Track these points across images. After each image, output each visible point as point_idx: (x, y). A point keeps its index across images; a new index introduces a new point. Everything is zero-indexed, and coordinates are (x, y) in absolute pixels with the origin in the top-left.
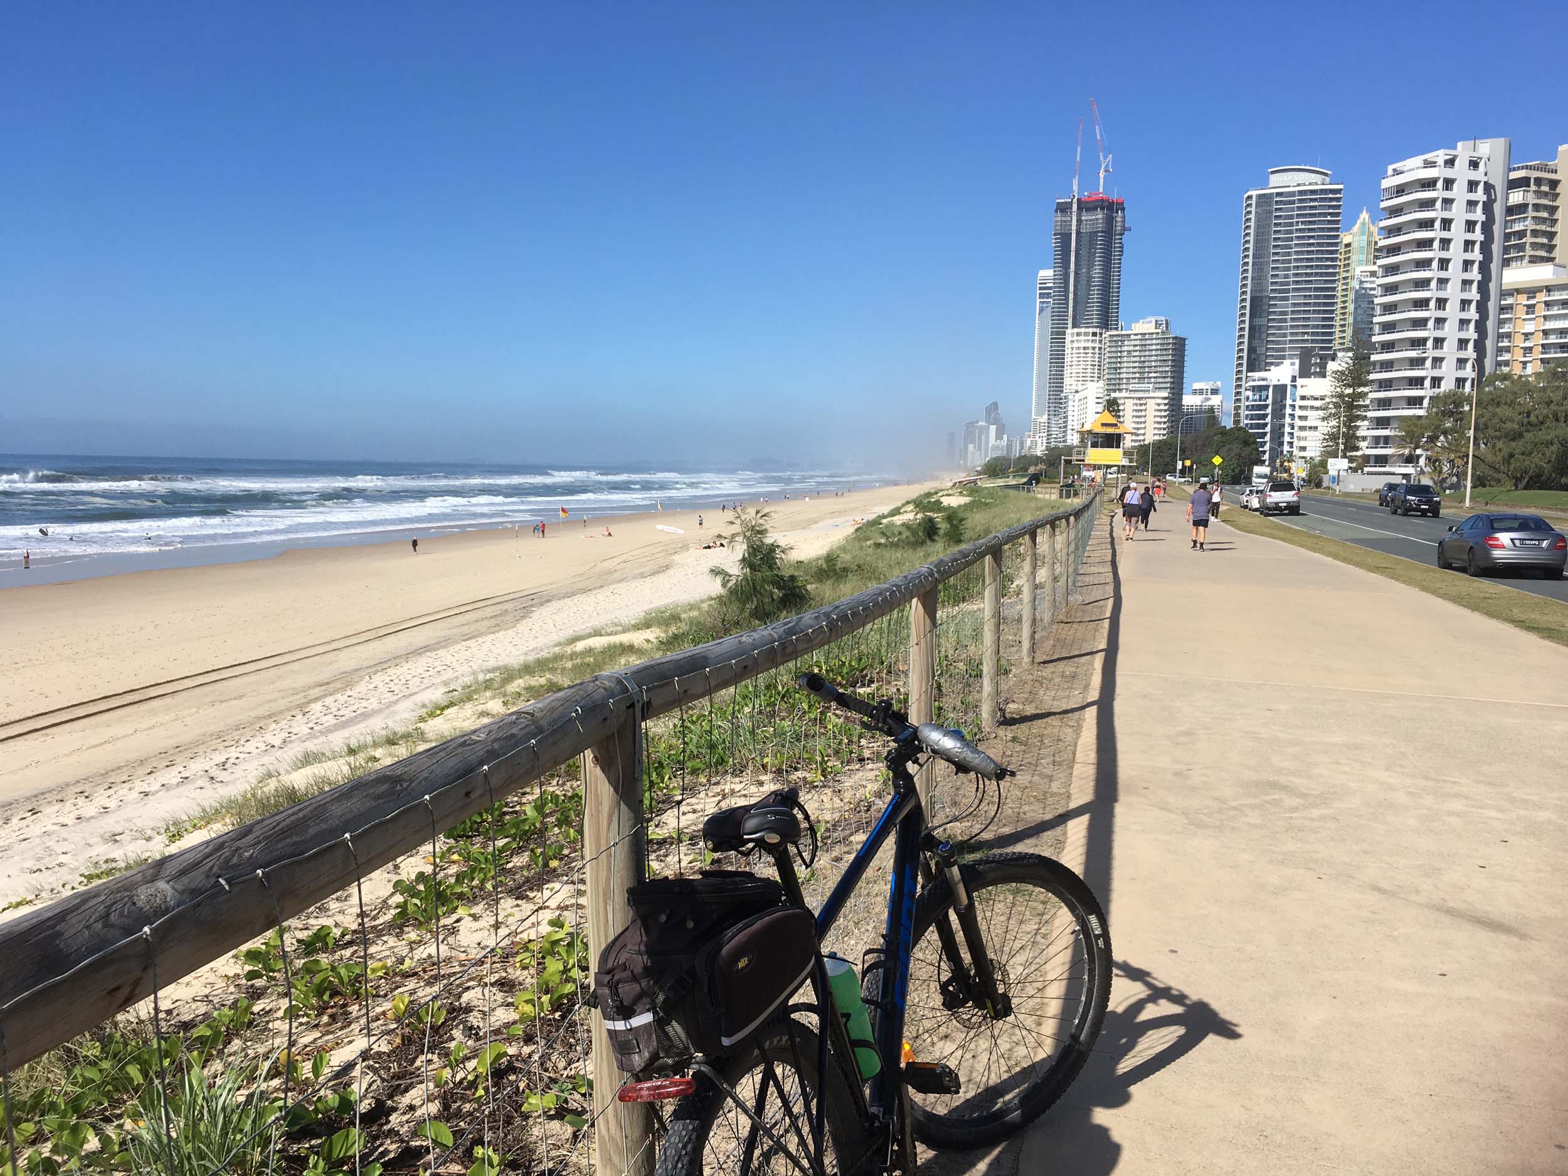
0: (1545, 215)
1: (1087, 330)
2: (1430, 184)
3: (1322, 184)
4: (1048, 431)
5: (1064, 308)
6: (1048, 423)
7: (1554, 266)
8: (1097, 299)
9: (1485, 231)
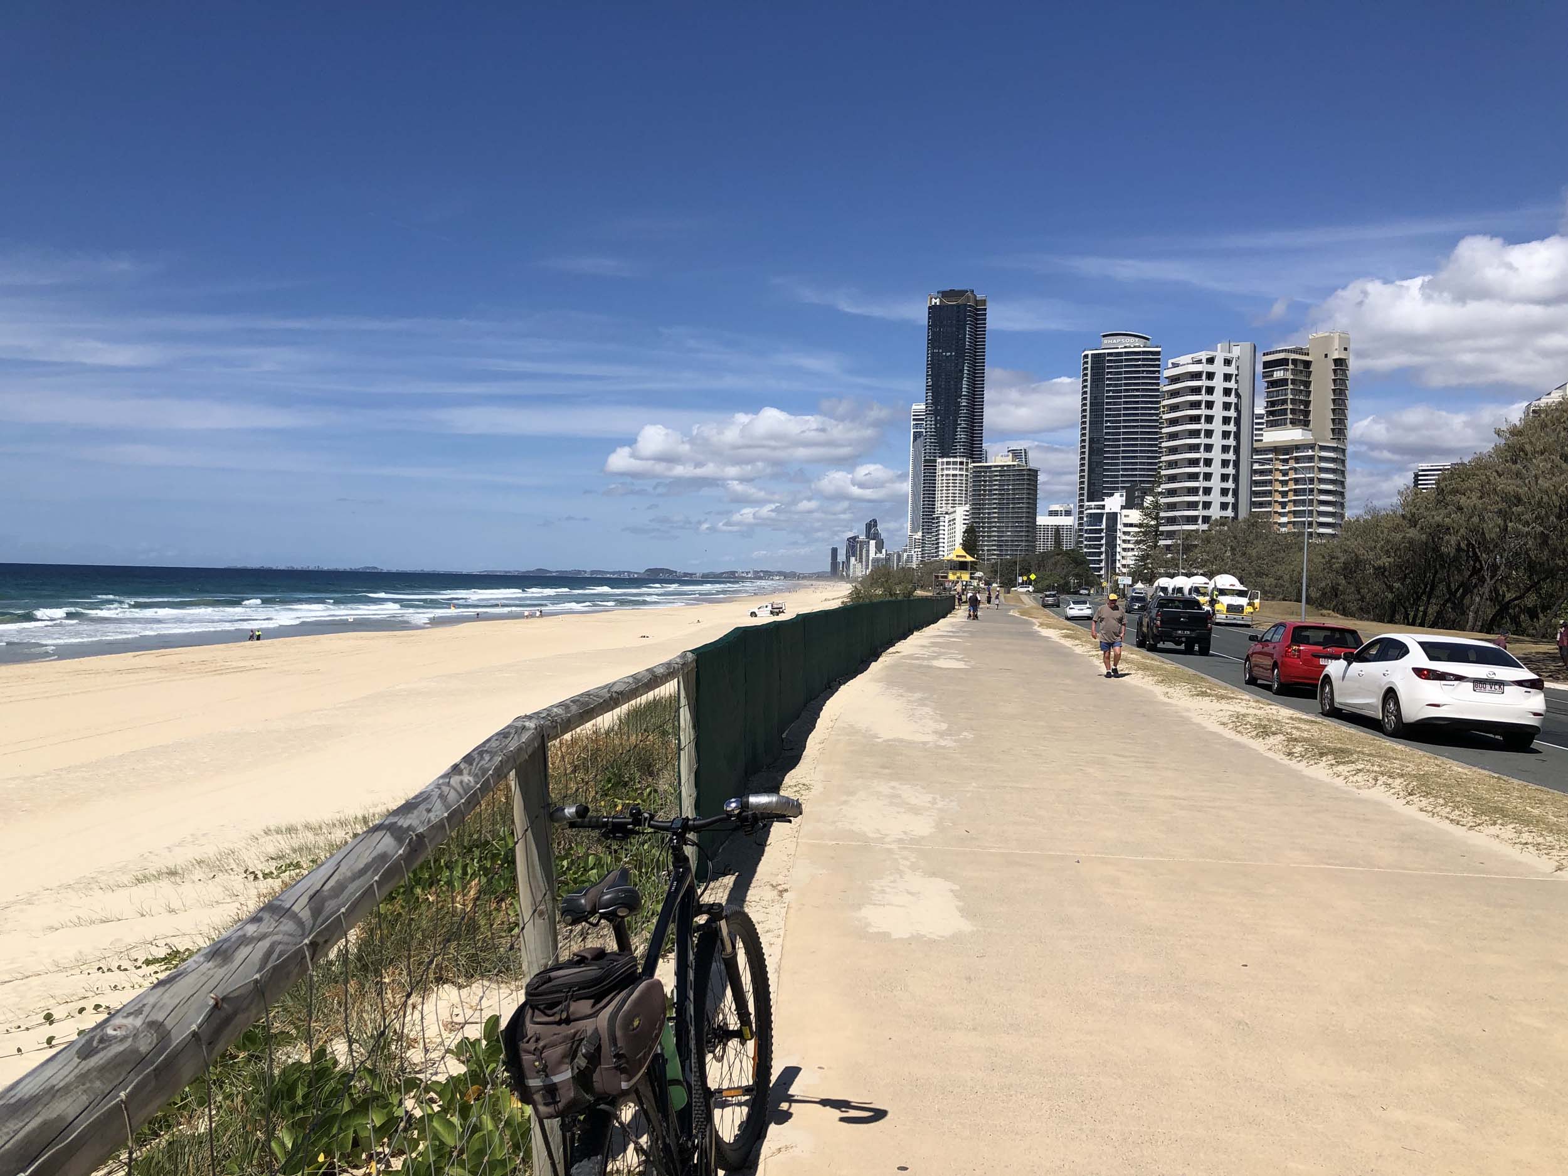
0: (1301, 387)
1: (955, 460)
2: (1197, 376)
3: (1144, 347)
4: (923, 547)
5: (935, 439)
6: (923, 540)
7: (1303, 429)
8: (963, 431)
9: (1237, 410)
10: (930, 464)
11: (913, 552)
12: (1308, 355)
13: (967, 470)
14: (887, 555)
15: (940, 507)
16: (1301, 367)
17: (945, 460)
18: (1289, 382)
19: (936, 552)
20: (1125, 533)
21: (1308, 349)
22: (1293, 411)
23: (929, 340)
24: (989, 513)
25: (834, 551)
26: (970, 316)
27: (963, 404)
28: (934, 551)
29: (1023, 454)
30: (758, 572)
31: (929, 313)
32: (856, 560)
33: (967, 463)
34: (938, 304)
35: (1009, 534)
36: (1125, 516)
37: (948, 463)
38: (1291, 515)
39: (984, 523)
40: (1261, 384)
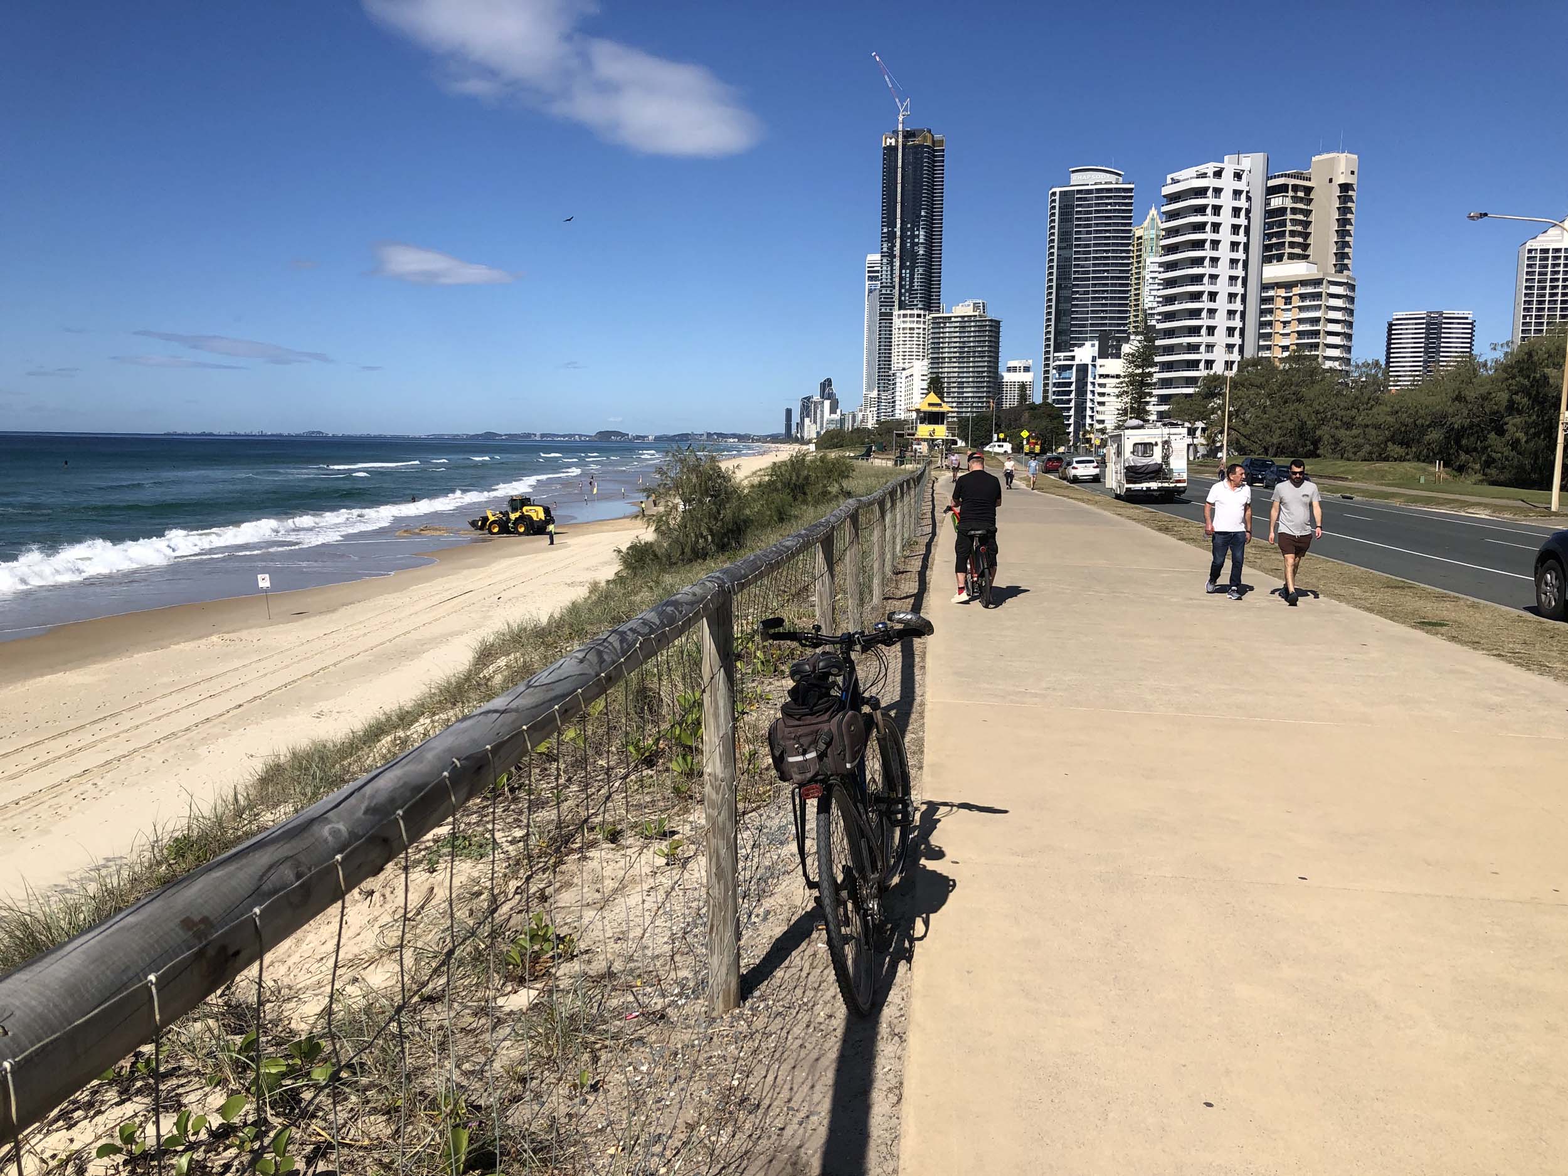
0: (1301, 217)
1: (912, 312)
2: (1201, 192)
3: (1115, 183)
4: (878, 406)
5: (891, 290)
6: (879, 398)
7: (1303, 263)
8: (921, 282)
10: (886, 317)
11: (869, 410)
12: (1309, 180)
13: (924, 323)
14: (842, 415)
15: (897, 362)
16: (1301, 194)
17: (902, 312)
18: (1289, 210)
20: (1101, 385)
21: (1310, 174)
22: (1292, 245)
24: (948, 368)
25: (789, 412)
26: (927, 157)
27: (921, 252)
28: (890, 410)
31: (882, 156)
32: (810, 421)
35: (970, 390)
36: (1100, 367)
37: (905, 316)
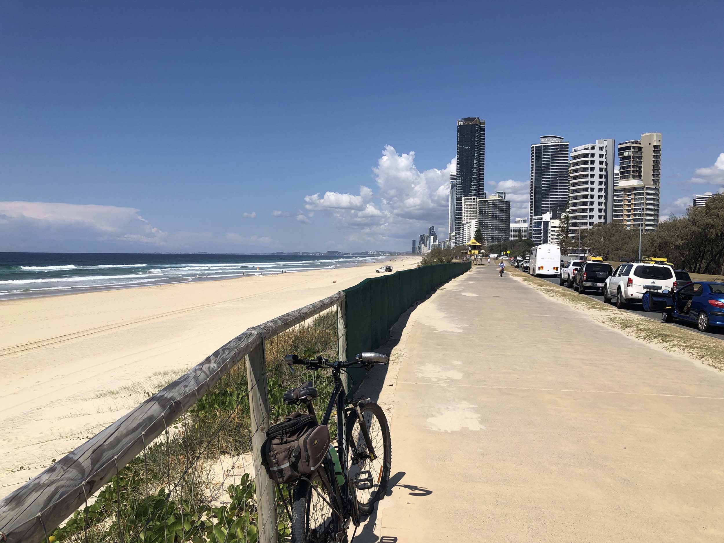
0: (637, 160)
1: (471, 197)
2: (586, 155)
3: (561, 142)
4: (456, 239)
5: (461, 188)
6: (456, 236)
7: (638, 180)
8: (475, 184)
9: (606, 171)
10: (459, 201)
11: (451, 241)
12: (641, 144)
13: (476, 202)
14: (439, 243)
15: (464, 220)
16: (637, 150)
17: (466, 198)
18: (631, 157)
19: (462, 241)
20: (552, 231)
21: (641, 141)
22: (633, 171)
23: (458, 141)
24: (487, 222)
25: (414, 242)
26: (477, 130)
27: (475, 171)
28: (461, 241)
29: (503, 194)
30: (379, 252)
31: (458, 129)
32: (424, 246)
33: (476, 199)
34: (462, 124)
35: (497, 232)
36: (552, 223)
37: (467, 199)
38: (632, 221)
39: (485, 227)
40: (618, 159)
